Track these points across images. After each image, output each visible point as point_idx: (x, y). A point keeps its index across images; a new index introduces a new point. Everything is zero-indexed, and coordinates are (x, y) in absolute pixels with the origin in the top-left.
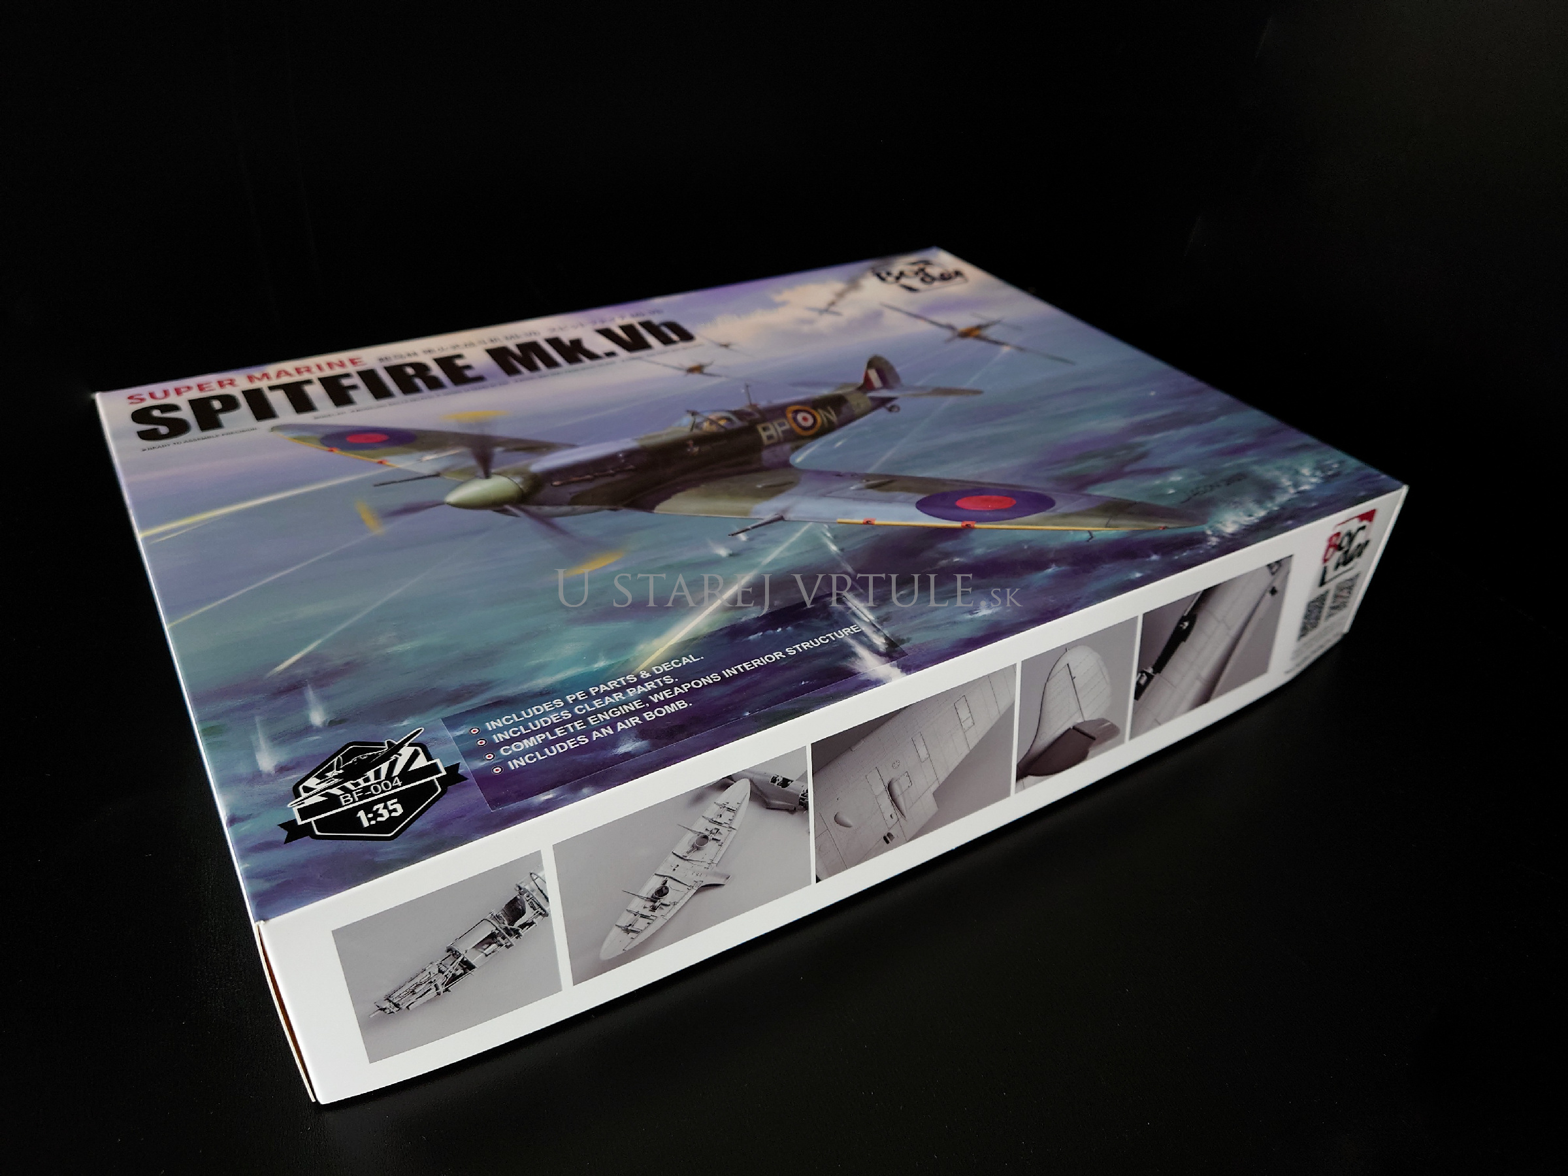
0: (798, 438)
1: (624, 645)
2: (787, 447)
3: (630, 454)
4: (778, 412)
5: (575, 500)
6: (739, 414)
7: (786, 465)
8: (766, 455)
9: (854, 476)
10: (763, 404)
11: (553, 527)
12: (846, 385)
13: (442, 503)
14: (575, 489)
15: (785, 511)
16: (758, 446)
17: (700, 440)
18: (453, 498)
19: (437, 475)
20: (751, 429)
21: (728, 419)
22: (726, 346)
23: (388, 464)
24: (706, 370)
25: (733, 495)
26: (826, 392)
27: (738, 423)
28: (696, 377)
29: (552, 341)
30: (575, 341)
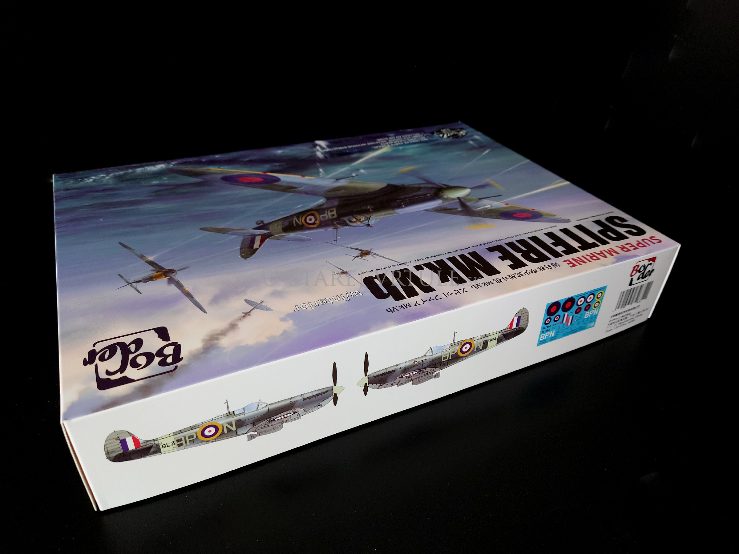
0: (319, 210)
1: (394, 151)
2: (325, 206)
3: (399, 207)
4: (323, 224)
5: (419, 189)
6: (345, 224)
7: (328, 199)
8: (336, 203)
9: (300, 192)
10: (330, 229)
11: (426, 180)
12: (278, 239)
13: (471, 188)
14: (420, 193)
15: (335, 182)
16: (339, 208)
17: (367, 212)
18: (467, 191)
19: (480, 199)
20: (341, 215)
21: (351, 221)
22: (344, 272)
23: (505, 204)
24: (358, 253)
25: (355, 188)
26: (292, 235)
27: (346, 219)
28: (365, 249)
29: (460, 281)
30: (444, 279)
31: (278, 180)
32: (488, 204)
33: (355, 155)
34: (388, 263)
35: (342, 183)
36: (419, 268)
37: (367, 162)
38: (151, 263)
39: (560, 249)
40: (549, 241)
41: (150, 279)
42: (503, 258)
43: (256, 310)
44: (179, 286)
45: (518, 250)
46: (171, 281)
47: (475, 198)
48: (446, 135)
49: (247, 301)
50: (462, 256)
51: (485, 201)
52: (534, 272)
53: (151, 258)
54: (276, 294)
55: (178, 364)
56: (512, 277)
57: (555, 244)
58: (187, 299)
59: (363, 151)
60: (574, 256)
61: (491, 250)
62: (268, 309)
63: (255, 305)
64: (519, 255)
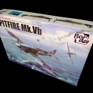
0: (40, 54)
3: (28, 47)
4: (41, 50)
5: (23, 49)
6: (38, 49)
7: (37, 56)
8: (37, 54)
9: (41, 60)
10: (40, 49)
11: (21, 51)
12: (49, 51)
13: (15, 44)
14: (23, 48)
17: (33, 49)
20: (37, 51)
22: (43, 38)
23: (12, 38)
24: (39, 41)
25: (32, 55)
26: (47, 51)
27: (37, 50)
28: (37, 41)
29: (28, 26)
30: (30, 27)
31: (43, 64)
32: (15, 39)
33: (29, 63)
34: (36, 36)
35: (34, 58)
36: (32, 32)
37: (28, 60)
38: (70, 57)
39: (10, 23)
40: (10, 26)
41: (72, 54)
42: (19, 27)
43: (60, 38)
44: (68, 50)
45: (16, 27)
46: (69, 51)
47: (16, 42)
48: (13, 58)
49: (60, 40)
50: (24, 31)
51: (15, 40)
52: (16, 21)
53: (70, 58)
54: (55, 39)
55: (76, 33)
56: (20, 22)
57: (10, 25)
58: (69, 46)
59: (27, 63)
60: (8, 21)
61: (19, 30)
62: (58, 37)
63: (59, 39)
64: (16, 26)
